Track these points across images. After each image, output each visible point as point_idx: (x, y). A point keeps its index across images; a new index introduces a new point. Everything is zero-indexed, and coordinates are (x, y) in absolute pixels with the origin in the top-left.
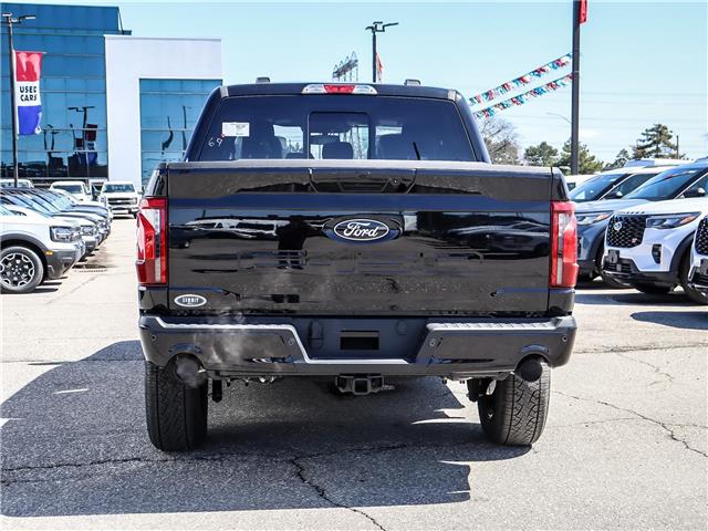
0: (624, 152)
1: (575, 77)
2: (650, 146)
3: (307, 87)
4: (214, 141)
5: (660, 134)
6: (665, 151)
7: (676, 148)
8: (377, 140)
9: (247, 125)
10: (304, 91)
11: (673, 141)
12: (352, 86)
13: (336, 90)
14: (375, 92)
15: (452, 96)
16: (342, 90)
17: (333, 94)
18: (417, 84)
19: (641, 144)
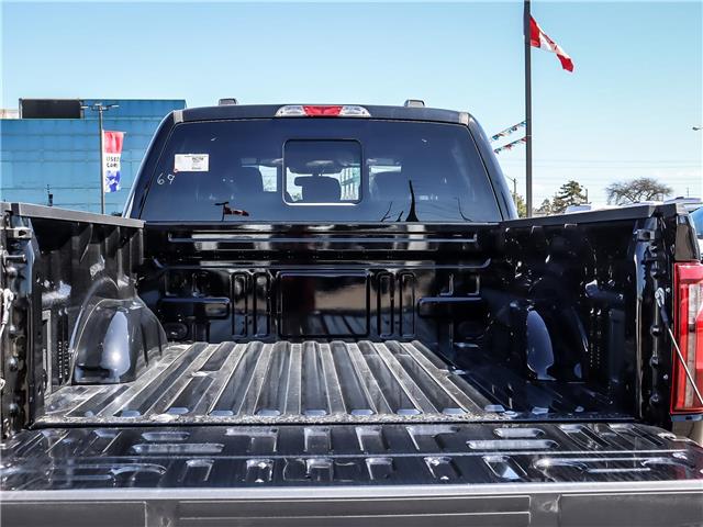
0: (547, 201)
1: (528, 140)
2: (566, 197)
3: (283, 109)
4: (164, 177)
5: (573, 188)
6: (577, 200)
7: (586, 198)
8: (371, 179)
9: (206, 157)
10: (279, 114)
11: (583, 193)
12: (339, 107)
13: (319, 113)
14: (367, 114)
15: (464, 120)
16: (327, 113)
17: (315, 117)
18: (421, 105)
19: (560, 195)
